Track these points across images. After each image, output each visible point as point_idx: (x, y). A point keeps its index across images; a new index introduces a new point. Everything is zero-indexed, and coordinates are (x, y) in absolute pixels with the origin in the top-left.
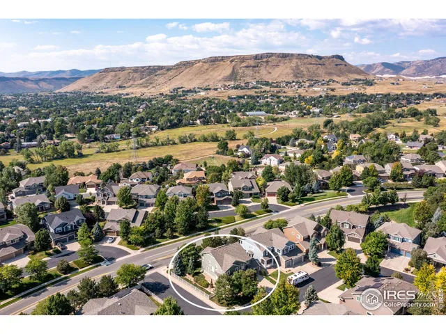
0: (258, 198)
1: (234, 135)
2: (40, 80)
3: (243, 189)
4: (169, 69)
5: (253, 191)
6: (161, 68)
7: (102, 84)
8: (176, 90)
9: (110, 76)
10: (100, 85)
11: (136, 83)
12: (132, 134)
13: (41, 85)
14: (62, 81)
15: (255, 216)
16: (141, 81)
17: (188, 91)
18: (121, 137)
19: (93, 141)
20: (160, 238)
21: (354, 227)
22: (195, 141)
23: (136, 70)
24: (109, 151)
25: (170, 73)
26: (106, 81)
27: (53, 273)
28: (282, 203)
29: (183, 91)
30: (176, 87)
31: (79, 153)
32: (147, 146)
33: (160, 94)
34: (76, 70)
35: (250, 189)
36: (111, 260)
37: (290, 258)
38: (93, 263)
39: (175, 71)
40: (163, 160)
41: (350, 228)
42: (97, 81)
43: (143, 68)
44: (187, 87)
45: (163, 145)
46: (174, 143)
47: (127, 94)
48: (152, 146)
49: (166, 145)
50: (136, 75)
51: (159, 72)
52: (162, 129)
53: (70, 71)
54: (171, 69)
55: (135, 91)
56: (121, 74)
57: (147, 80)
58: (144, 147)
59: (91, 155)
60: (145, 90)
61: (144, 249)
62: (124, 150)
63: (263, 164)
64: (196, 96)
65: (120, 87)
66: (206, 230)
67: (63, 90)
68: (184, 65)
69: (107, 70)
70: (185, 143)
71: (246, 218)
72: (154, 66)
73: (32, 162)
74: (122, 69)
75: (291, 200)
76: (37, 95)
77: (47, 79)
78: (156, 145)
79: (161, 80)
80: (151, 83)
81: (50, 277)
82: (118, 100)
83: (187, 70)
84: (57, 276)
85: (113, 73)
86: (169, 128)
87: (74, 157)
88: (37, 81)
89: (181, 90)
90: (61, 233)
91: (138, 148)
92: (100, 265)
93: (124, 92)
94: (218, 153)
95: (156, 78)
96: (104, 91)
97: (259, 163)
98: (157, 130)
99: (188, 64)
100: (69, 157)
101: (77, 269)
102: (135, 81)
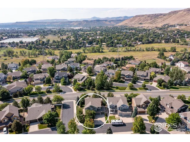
0: (148, 82)
1: (175, 50)
2: (111, 21)
3: (142, 76)
4: (165, 15)
5: (147, 78)
6: (161, 14)
7: (133, 22)
8: (165, 25)
9: (137, 19)
10: (132, 23)
11: (148, 22)
12: (128, 45)
13: (111, 23)
14: (119, 21)
15: (137, 90)
16: (150, 21)
17: (171, 26)
18: (123, 46)
19: (111, 47)
20: (87, 89)
21: (172, 108)
22: (154, 50)
23: (149, 16)
24: (113, 51)
25: (165, 17)
26: (135, 21)
27: (44, 92)
28: (158, 87)
29: (168, 26)
30: (166, 24)
31: (102, 51)
32: (131, 51)
33: (156, 27)
34: (126, 16)
35: (145, 77)
36: (65, 92)
37: (122, 112)
38: (58, 92)
39: (168, 16)
40: (128, 58)
41: (170, 107)
42: (132, 21)
43: (152, 15)
44: (172, 23)
45: (138, 51)
46: (143, 51)
47: (142, 27)
48: (133, 51)
49: (139, 51)
50: (148, 18)
51: (160, 17)
52: (143, 44)
53: (124, 17)
54: (166, 15)
55: (146, 26)
56: (142, 18)
57: (153, 21)
58: (129, 51)
59: (106, 52)
60: (151, 25)
61: (78, 92)
62: (120, 51)
63: (176, 66)
64: (173, 28)
65: (140, 24)
66: (108, 90)
67: (117, 25)
68: (173, 13)
69: (136, 16)
70: (148, 51)
71: (132, 90)
72: (158, 14)
73: (85, 53)
74: (143, 16)
75: (163, 86)
76: (107, 27)
77: (114, 20)
78: (135, 51)
79: (159, 20)
80: (155, 22)
81: (43, 93)
82: (136, 29)
83: (174, 15)
84: (45, 93)
85: (139, 18)
86: (147, 43)
87: (100, 52)
88: (110, 21)
89: (167, 25)
90: (57, 79)
91: (126, 51)
92: (59, 93)
93: (141, 26)
94: (158, 57)
95: (157, 19)
96: (133, 25)
97: (175, 65)
98: (141, 44)
99: (175, 12)
100: (98, 52)
101: (52, 93)
102: (147, 21)
